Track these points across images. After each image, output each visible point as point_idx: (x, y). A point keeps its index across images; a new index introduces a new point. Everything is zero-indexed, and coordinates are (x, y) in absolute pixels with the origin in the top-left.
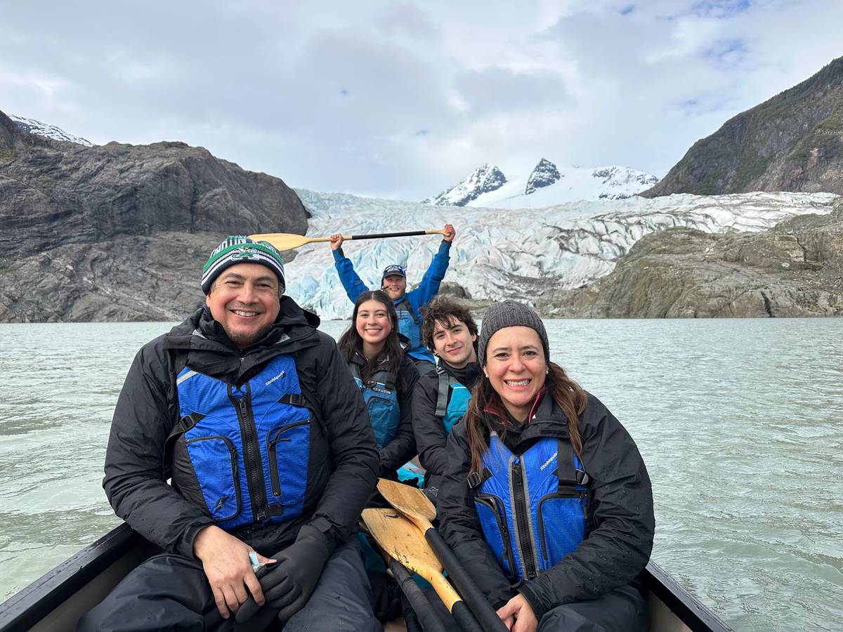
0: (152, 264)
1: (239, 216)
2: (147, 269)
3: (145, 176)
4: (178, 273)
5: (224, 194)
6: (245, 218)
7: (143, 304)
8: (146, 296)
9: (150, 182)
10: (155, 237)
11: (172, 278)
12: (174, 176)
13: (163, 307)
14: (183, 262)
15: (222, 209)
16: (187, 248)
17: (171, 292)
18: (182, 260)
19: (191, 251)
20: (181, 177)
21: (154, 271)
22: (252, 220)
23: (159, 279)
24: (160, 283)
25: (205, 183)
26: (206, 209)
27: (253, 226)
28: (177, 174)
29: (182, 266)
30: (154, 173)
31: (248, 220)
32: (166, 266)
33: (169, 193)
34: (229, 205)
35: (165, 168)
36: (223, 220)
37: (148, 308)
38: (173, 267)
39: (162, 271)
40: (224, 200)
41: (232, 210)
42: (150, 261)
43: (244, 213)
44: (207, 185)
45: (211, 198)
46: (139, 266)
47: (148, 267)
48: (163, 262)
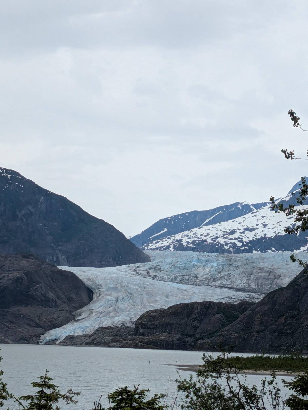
0: (8, 321)
1: (47, 297)
2: (5, 324)
3: (9, 282)
4: (16, 326)
5: (41, 287)
6: (50, 298)
7: (2, 338)
8: (3, 335)
9: (11, 284)
10: (10, 309)
11: (13, 327)
12: (21, 281)
13: (8, 339)
14: (19, 321)
15: (39, 295)
16: (21, 315)
17: (12, 333)
18: (19, 320)
19: (22, 316)
20: (23, 281)
21: (8, 325)
22: (52, 299)
23: (9, 328)
24: (9, 329)
25: (33, 282)
26: (32, 295)
27: (52, 301)
28: (22, 280)
29: (18, 322)
30: (13, 280)
31: (51, 299)
32: (12, 323)
33: (18, 288)
34: (43, 292)
35: (17, 278)
36: (39, 299)
37: (3, 339)
38: (15, 323)
39: (10, 325)
40: (41, 290)
41: (44, 294)
42: (7, 320)
43: (49, 295)
44: (34, 283)
45: (35, 290)
46: (3, 322)
47: (6, 323)
48: (12, 321)
